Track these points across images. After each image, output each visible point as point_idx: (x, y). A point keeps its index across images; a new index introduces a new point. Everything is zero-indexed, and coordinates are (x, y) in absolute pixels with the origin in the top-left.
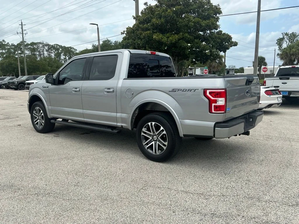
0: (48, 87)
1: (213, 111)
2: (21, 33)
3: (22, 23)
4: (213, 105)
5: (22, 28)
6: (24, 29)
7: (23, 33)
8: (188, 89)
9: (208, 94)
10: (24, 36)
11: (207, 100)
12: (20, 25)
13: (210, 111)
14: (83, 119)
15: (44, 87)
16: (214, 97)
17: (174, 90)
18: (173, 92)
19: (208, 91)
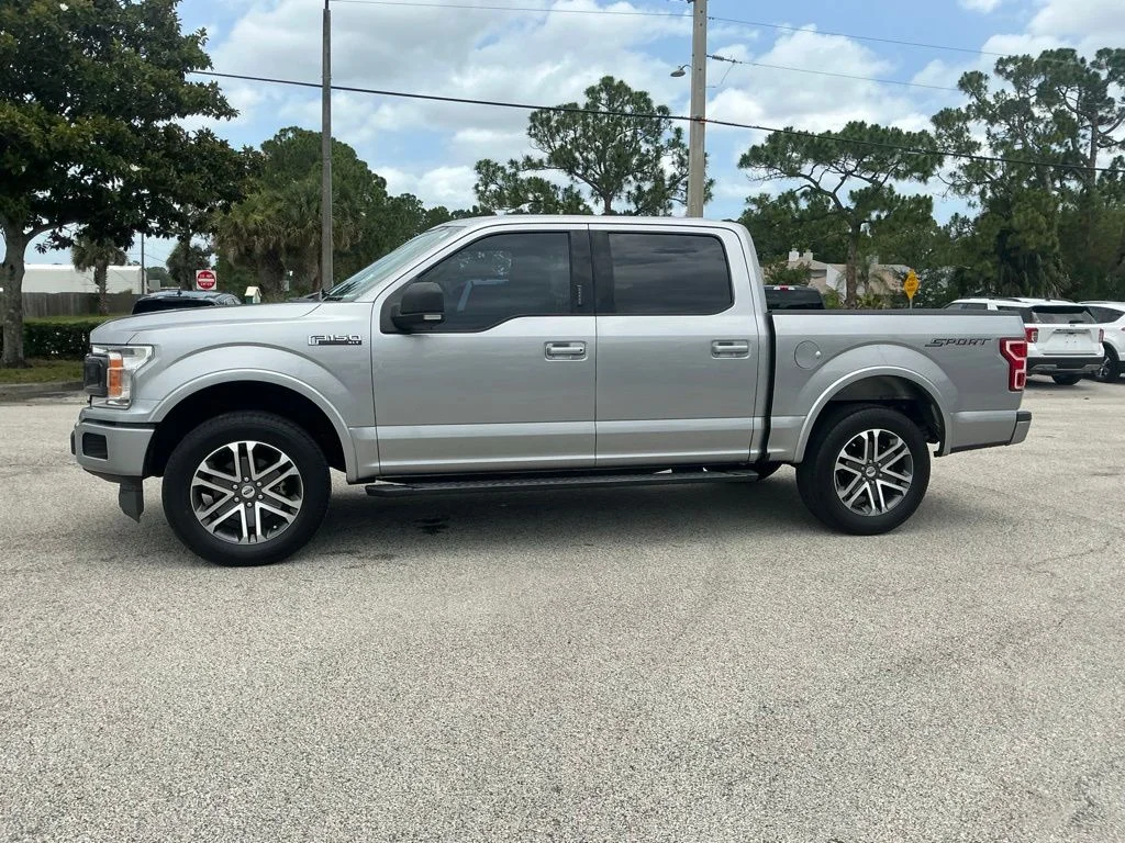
0: (360, 343)
1: (1016, 387)
4: (1017, 372)
8: (968, 337)
9: (1008, 349)
11: (1006, 363)
13: (1011, 387)
14: (593, 457)
15: (320, 343)
16: (1019, 356)
17: (937, 343)
18: (934, 347)
19: (1008, 343)
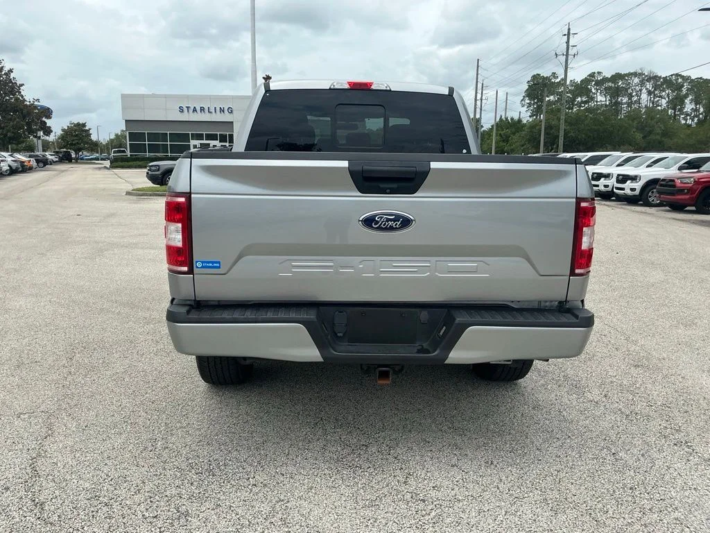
2: (565, 54)
3: (569, 29)
5: (568, 42)
6: (571, 43)
7: (567, 55)
10: (569, 61)
12: (565, 35)
